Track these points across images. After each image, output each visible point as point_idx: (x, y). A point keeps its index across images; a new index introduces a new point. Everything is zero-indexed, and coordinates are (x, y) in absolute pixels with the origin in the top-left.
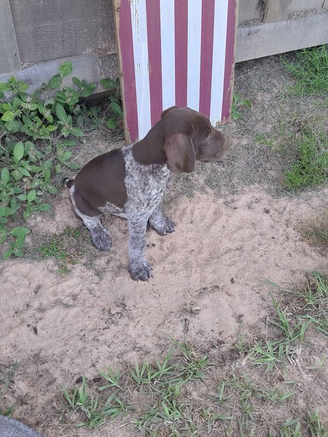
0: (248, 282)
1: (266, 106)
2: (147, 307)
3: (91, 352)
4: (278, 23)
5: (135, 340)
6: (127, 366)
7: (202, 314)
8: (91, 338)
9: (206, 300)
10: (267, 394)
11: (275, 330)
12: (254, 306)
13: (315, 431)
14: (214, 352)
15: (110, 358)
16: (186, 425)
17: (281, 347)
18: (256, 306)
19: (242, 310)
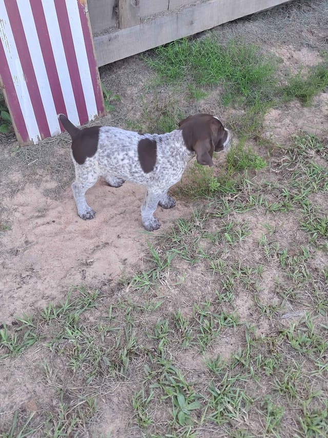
0: (130, 236)
1: (134, 98)
2: (52, 267)
3: (8, 306)
4: (132, 28)
5: (43, 291)
6: (39, 311)
7: (95, 265)
8: (7, 297)
9: (98, 255)
10: (144, 307)
11: (150, 264)
12: (135, 251)
13: (179, 324)
14: (106, 288)
15: (25, 307)
16: (86, 339)
17: (154, 274)
18: (136, 251)
19: (125, 256)
